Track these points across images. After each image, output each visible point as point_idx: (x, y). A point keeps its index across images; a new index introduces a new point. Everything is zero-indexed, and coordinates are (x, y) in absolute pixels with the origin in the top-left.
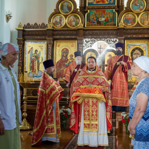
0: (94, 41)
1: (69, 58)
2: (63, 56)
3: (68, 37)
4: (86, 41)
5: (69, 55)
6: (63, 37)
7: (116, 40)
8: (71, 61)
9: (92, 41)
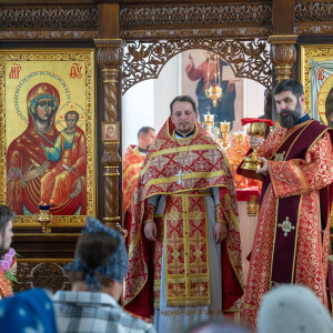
0: (168, 50)
1: (61, 126)
2: (33, 117)
3: (55, 34)
4: (132, 50)
5: (61, 113)
6: (31, 35)
7: (262, 47)
8: (69, 138)
9: (158, 50)
